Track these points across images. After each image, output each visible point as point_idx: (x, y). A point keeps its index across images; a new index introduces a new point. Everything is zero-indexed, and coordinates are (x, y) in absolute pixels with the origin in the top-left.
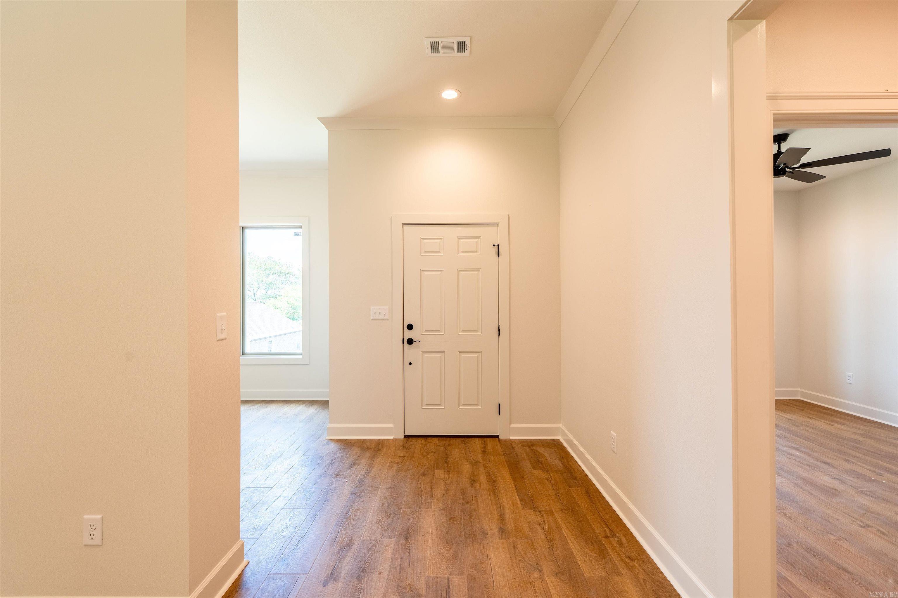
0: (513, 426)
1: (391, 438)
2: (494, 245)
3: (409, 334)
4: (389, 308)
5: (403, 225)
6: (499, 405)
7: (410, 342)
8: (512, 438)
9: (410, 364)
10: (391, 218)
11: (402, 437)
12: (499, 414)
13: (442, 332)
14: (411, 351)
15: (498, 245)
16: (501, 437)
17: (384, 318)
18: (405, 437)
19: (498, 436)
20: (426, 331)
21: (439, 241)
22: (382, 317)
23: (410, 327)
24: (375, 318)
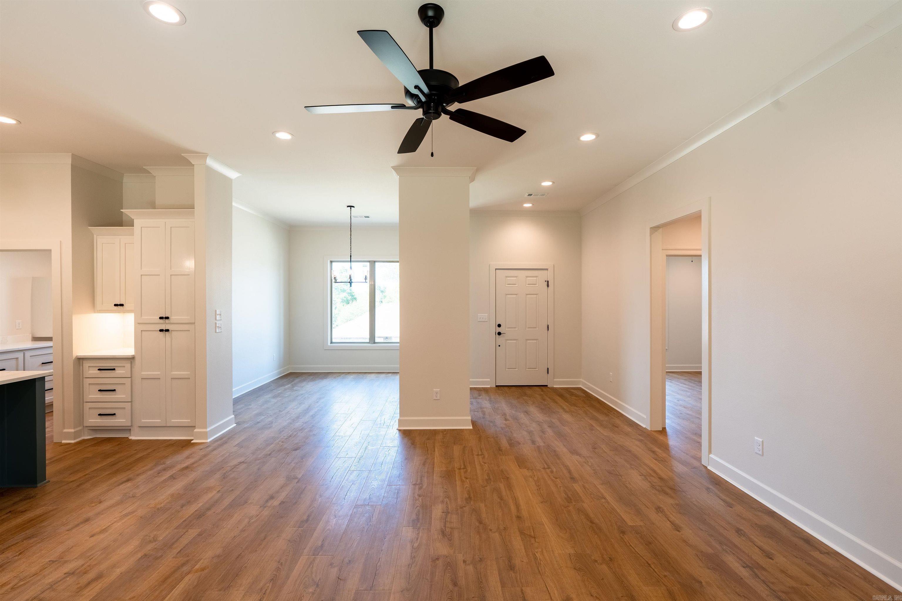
0: (555, 380)
1: (489, 386)
2: (546, 281)
3: (499, 330)
4: (488, 315)
5: (496, 269)
6: (548, 368)
7: (499, 334)
8: (555, 386)
9: (499, 346)
10: (489, 266)
11: (495, 386)
12: (548, 373)
13: (517, 328)
14: (500, 339)
15: (548, 281)
16: (548, 386)
18: (496, 386)
19: (547, 386)
20: (508, 328)
21: (515, 278)
22: (484, 320)
23: (499, 326)
24: (480, 321)
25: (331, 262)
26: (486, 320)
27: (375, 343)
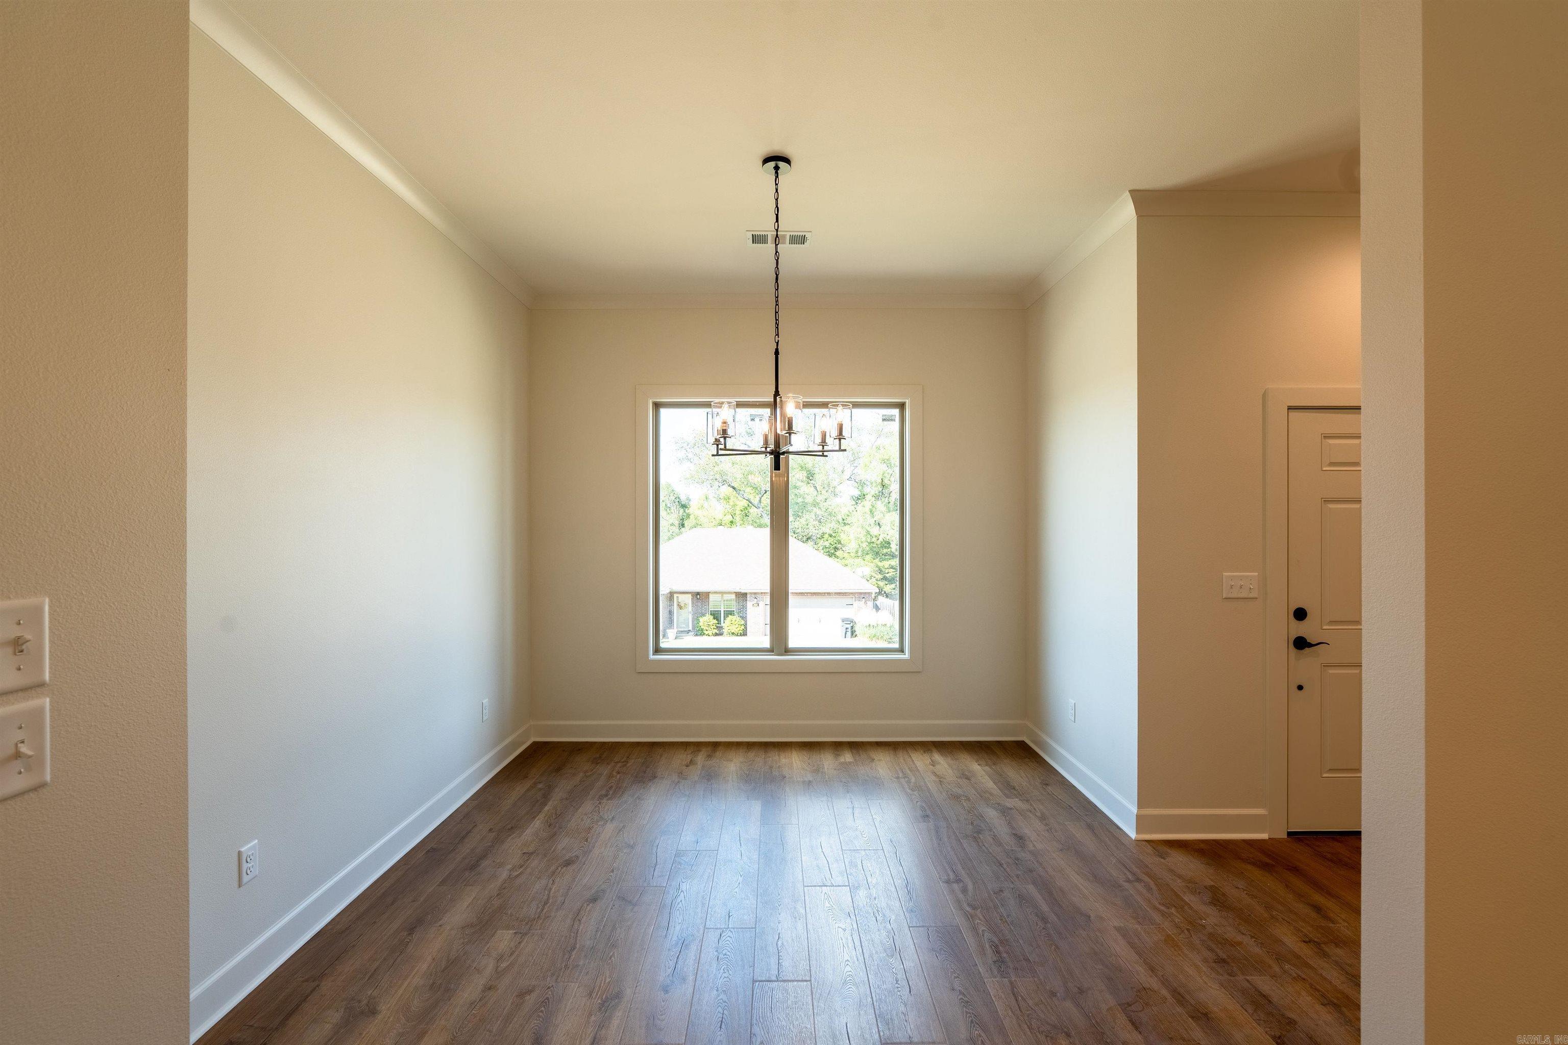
1: (1265, 836)
3: (1300, 629)
4: (1258, 574)
5: (1289, 409)
7: (1301, 643)
9: (1300, 688)
10: (1264, 395)
11: (1285, 835)
14: (1308, 661)
17: (1249, 596)
18: (1290, 834)
20: (1332, 622)
22: (1244, 594)
23: (1300, 614)
24: (1230, 596)
25: (657, 406)
26: (1251, 595)
27: (787, 651)
